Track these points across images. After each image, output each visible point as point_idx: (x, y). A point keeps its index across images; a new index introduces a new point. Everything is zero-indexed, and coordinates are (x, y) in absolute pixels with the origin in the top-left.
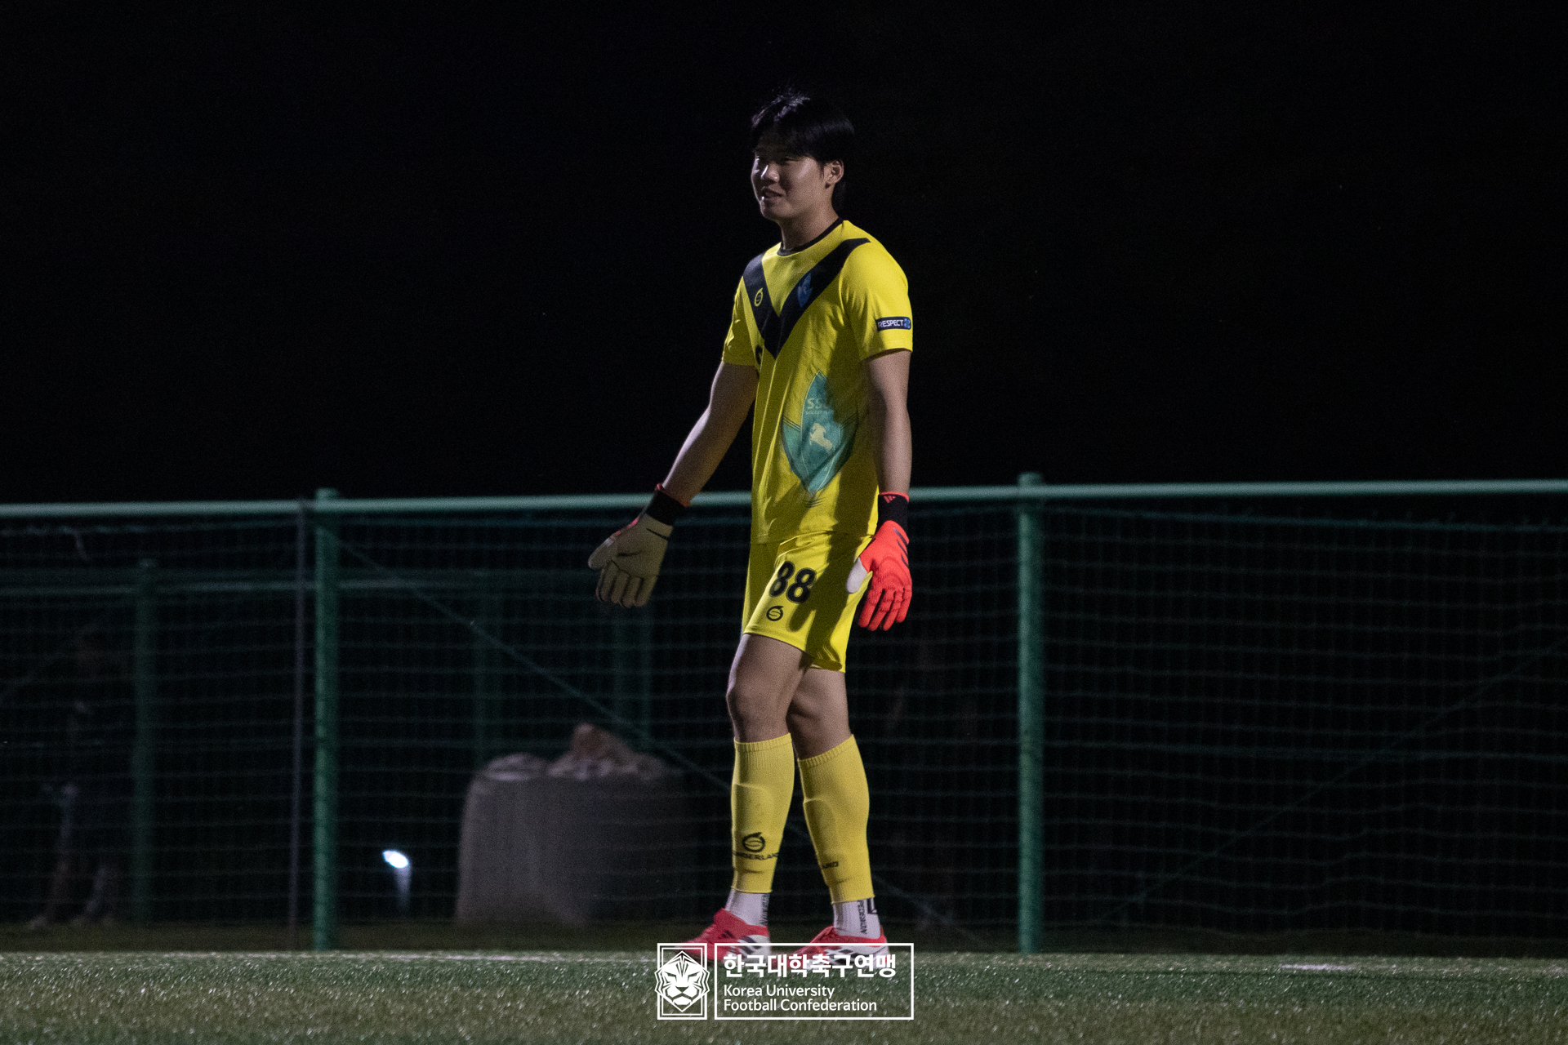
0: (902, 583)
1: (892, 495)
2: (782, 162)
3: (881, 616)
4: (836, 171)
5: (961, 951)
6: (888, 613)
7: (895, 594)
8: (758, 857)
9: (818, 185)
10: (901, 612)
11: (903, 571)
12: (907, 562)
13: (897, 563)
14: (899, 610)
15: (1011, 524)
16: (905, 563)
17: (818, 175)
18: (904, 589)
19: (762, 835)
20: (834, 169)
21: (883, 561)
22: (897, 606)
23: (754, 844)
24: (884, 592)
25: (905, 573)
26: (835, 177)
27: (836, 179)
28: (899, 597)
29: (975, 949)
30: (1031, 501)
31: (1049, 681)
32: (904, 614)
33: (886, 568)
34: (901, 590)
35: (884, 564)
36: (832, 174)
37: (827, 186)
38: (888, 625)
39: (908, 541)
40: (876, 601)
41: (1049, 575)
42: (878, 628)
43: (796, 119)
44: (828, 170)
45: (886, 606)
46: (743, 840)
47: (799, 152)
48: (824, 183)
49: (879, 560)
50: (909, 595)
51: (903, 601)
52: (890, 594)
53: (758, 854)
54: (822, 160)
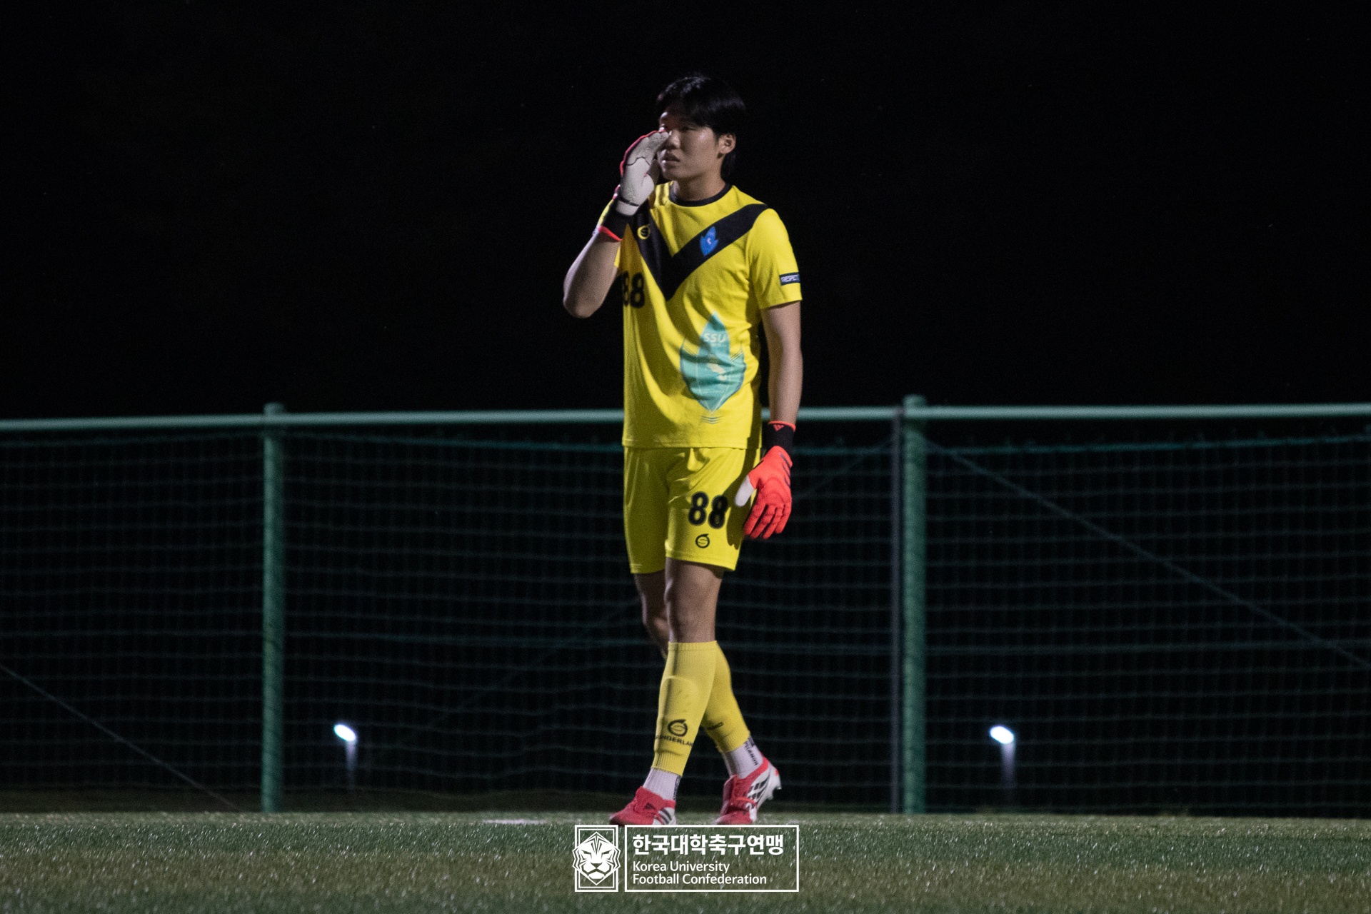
0: (783, 500)
1: (781, 424)
2: (684, 130)
3: (762, 528)
4: (729, 142)
5: (212, 810)
6: (768, 525)
7: (776, 509)
8: (679, 741)
9: (713, 154)
10: (780, 524)
11: (785, 490)
12: (789, 483)
13: (780, 483)
14: (779, 523)
15: (258, 447)
16: (787, 482)
17: (713, 143)
18: (784, 506)
19: (685, 722)
20: (727, 141)
21: (768, 480)
22: (777, 520)
23: (678, 728)
24: (767, 507)
25: (786, 491)
26: (727, 148)
27: (728, 150)
28: (780, 513)
29: (223, 809)
30: (274, 429)
31: (290, 581)
32: (782, 526)
33: (771, 486)
34: (782, 506)
35: (768, 484)
36: (726, 145)
37: (720, 155)
38: (768, 534)
39: (791, 464)
40: (759, 514)
41: (290, 490)
42: (759, 536)
43: (699, 95)
44: (722, 142)
45: (767, 519)
46: (669, 726)
47: (700, 122)
48: (717, 153)
49: (765, 479)
50: (789, 511)
51: (782, 516)
52: (771, 510)
53: (680, 738)
54: (719, 132)
